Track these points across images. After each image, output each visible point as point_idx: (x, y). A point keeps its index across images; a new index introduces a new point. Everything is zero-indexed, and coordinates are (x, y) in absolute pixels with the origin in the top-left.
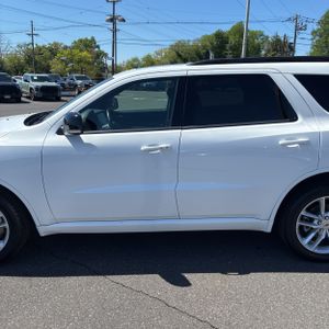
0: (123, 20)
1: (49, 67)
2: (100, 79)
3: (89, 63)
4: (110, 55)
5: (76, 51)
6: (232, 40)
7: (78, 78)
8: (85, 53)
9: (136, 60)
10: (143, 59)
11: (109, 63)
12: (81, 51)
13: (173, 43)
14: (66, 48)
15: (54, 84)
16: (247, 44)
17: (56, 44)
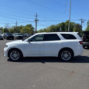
0: (38, 21)
1: (20, 31)
2: (32, 34)
3: (30, 30)
4: (35, 29)
5: (27, 27)
7: (27, 34)
8: (29, 28)
9: (42, 30)
10: (44, 29)
11: (35, 30)
12: (28, 27)
14: (24, 27)
15: (22, 35)
16: (70, 26)
17: (22, 26)
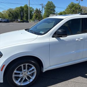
6: (25, 9)
13: (8, 9)
